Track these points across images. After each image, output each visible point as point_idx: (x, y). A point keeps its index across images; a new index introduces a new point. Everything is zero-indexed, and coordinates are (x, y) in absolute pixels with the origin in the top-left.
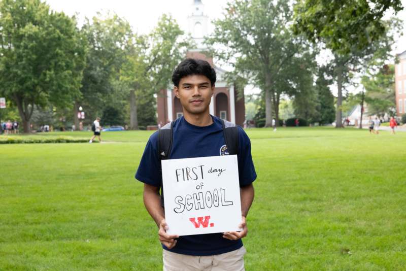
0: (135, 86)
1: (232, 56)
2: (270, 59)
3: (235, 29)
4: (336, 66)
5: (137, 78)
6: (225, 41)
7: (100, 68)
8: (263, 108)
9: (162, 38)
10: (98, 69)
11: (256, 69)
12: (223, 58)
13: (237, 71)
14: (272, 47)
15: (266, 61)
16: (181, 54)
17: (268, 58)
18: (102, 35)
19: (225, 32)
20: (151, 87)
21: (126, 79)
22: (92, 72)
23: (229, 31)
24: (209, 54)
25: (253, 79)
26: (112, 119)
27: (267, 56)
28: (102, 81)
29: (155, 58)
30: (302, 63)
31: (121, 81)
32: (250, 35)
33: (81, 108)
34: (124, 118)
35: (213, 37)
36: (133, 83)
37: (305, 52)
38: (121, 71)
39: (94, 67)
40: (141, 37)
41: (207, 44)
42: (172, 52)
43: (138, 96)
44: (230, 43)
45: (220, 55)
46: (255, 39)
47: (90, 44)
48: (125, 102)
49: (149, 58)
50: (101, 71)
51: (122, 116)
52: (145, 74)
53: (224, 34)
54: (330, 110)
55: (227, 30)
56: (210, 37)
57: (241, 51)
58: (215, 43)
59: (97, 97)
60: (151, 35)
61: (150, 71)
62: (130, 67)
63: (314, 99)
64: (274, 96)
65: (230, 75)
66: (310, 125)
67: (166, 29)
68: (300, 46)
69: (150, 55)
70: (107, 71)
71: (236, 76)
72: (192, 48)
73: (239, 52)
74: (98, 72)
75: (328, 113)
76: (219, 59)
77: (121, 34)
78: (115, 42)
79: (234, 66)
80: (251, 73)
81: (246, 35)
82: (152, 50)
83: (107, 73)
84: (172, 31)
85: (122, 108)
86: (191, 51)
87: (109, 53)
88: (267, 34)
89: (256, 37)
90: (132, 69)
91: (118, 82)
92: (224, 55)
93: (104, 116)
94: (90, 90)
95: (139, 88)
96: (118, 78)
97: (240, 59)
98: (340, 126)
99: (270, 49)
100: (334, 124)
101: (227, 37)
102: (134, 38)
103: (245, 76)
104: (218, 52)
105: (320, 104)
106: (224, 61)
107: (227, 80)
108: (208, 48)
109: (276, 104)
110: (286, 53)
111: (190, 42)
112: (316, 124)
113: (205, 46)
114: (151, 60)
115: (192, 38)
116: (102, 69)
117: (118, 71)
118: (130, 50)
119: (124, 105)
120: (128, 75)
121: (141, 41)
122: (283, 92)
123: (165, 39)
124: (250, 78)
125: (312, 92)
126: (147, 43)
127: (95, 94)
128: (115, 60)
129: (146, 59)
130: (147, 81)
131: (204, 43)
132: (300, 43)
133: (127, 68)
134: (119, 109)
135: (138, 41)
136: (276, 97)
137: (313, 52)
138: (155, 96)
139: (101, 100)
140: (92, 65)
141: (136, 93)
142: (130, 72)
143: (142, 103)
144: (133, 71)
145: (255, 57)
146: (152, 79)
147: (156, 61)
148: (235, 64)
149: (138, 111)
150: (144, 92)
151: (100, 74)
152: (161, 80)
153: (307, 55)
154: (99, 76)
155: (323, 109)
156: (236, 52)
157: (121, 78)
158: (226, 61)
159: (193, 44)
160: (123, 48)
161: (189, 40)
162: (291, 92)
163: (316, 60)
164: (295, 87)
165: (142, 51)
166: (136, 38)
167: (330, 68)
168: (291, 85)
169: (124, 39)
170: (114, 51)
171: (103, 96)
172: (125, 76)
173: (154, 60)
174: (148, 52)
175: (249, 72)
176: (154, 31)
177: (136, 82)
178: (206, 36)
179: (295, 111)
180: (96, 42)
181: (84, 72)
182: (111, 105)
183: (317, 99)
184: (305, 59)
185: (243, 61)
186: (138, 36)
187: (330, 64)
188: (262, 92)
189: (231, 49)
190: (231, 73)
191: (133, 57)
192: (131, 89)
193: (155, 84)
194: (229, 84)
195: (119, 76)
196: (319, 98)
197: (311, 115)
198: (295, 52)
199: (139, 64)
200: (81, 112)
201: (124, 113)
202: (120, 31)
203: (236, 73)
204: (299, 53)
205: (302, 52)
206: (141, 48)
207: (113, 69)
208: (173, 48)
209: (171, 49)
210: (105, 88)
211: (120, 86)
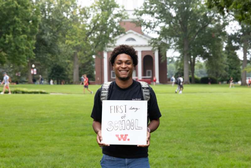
0: (77, 48)
1: (157, 25)
2: (188, 28)
3: (159, 4)
4: (242, 35)
5: (79, 41)
6: (152, 13)
7: (50, 33)
8: (181, 69)
9: (100, 10)
10: (48, 34)
11: (177, 36)
12: (150, 27)
13: (161, 38)
14: (190, 19)
15: (184, 29)
16: (116, 23)
17: (186, 28)
18: (52, 7)
19: (152, 5)
20: (91, 50)
21: (70, 42)
22: (43, 37)
23: (155, 5)
24: (139, 23)
25: (174, 45)
26: (58, 75)
27: (185, 26)
28: (51, 44)
29: (95, 26)
30: (214, 32)
31: (67, 44)
32: (172, 8)
33: (33, 66)
34: (68, 74)
35: (142, 10)
36: (77, 46)
37: (217, 23)
38: (67, 36)
39: (45, 32)
40: (84, 9)
41: (137, 15)
42: (108, 21)
43: (80, 56)
44: (156, 15)
45: (147, 24)
46: (176, 12)
47: (42, 14)
48: (69, 61)
49: (89, 26)
50: (51, 36)
51: (66, 73)
52: (86, 39)
53: (151, 7)
54: (237, 71)
55: (153, 4)
56: (139, 10)
57: (165, 21)
58: (144, 14)
59: (47, 57)
60: (92, 7)
61: (90, 36)
62: (74, 33)
63: (223, 62)
64: (191, 58)
65: (155, 41)
66: (220, 83)
67: (104, 3)
68: (213, 18)
69: (91, 23)
70: (56, 36)
71: (160, 42)
72: (124, 18)
73: (163, 22)
74: (48, 37)
75: (235, 73)
76: (147, 28)
77: (68, 6)
78: (62, 13)
79: (158, 33)
80: (172, 40)
81: (169, 9)
82: (92, 20)
83: (55, 37)
84: (109, 4)
85: (67, 66)
86: (124, 20)
87: (57, 21)
88: (186, 8)
89: (177, 10)
90: (75, 35)
91: (64, 45)
92: (151, 24)
93: (52, 72)
94: (41, 51)
95: (81, 51)
96: (64, 42)
97: (164, 28)
98: (244, 84)
99: (188, 20)
100: (240, 83)
101: (154, 10)
102: (78, 10)
103: (168, 42)
104: (146, 22)
105: (228, 66)
106: (151, 29)
107: (152, 45)
108: (138, 18)
109: (192, 65)
110: (202, 23)
111: (123, 13)
112: (225, 82)
113: (135, 17)
114: (92, 27)
115: (125, 10)
116: (52, 34)
117: (65, 36)
118: (75, 19)
119: (68, 63)
120: (72, 40)
121: (84, 12)
122: (198, 56)
123: (103, 10)
124: (171, 43)
125: (222, 56)
126: (88, 14)
127: (46, 54)
128: (62, 27)
129: (87, 27)
130: (87, 44)
131: (135, 14)
132: (213, 16)
133: (71, 33)
134: (64, 67)
135: (81, 12)
136: (192, 60)
137: (224, 23)
138: (94, 57)
139: (50, 59)
140: (43, 30)
141: (79, 54)
142: (74, 37)
143: (83, 62)
144: (76, 36)
145: (176, 27)
146: (91, 43)
147: (95, 28)
148: (160, 32)
149: (80, 68)
150: (85, 53)
151: (50, 38)
152: (99, 43)
153: (218, 25)
154: (49, 40)
155: (230, 70)
156: (161, 22)
157: (67, 41)
158: (152, 29)
159: (126, 15)
160: (69, 17)
161: (123, 11)
162: (205, 56)
163: (225, 30)
164: (208, 52)
165: (84, 20)
166: (80, 10)
167: (237, 37)
168: (205, 49)
169: (70, 10)
170: (62, 19)
171: (52, 56)
172: (70, 39)
173: (94, 28)
174: (89, 21)
175: (170, 39)
176: (94, 4)
177: (79, 45)
178: (137, 9)
179: (208, 71)
180: (47, 12)
181: (36, 36)
182: (58, 64)
183: (225, 62)
184: (216, 29)
185: (166, 29)
186: (81, 8)
187: (238, 33)
188: (181, 55)
189: (156, 20)
190: (156, 39)
191: (77, 25)
192: (74, 51)
193: (94, 47)
194: (155, 48)
195: (65, 40)
196: (228, 61)
197: (221, 75)
198: (208, 24)
199: (81, 31)
200: (33, 68)
201: (68, 70)
202: (67, 3)
203: (160, 39)
204: (212, 24)
205: (215, 23)
206: (83, 18)
207: (60, 35)
208: (110, 18)
209: (108, 19)
210: (54, 49)
211: (66, 48)
